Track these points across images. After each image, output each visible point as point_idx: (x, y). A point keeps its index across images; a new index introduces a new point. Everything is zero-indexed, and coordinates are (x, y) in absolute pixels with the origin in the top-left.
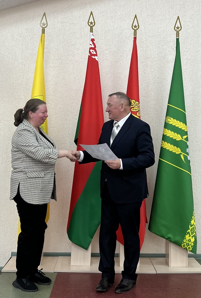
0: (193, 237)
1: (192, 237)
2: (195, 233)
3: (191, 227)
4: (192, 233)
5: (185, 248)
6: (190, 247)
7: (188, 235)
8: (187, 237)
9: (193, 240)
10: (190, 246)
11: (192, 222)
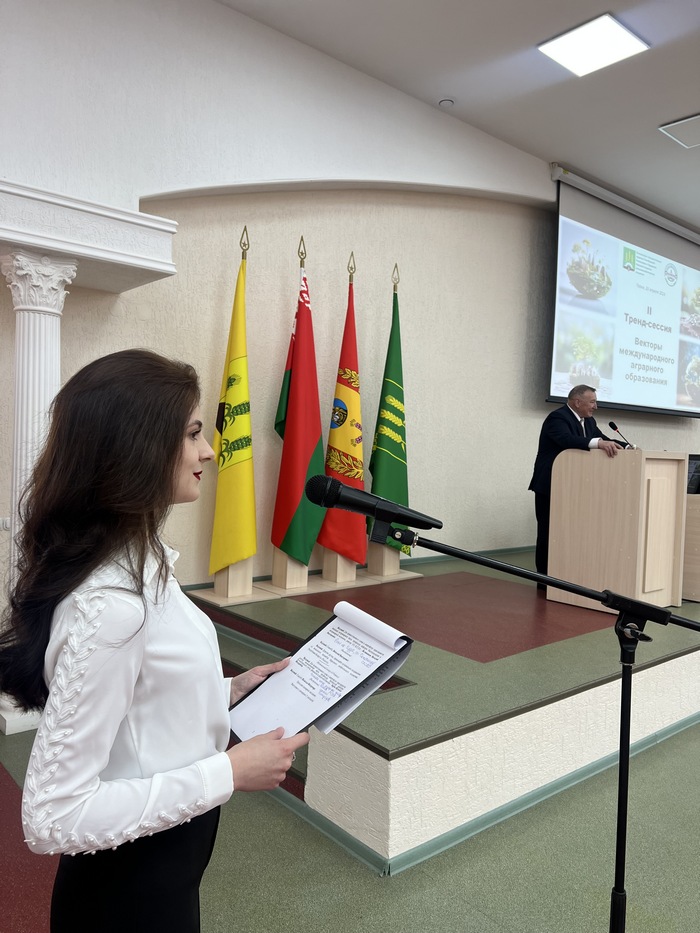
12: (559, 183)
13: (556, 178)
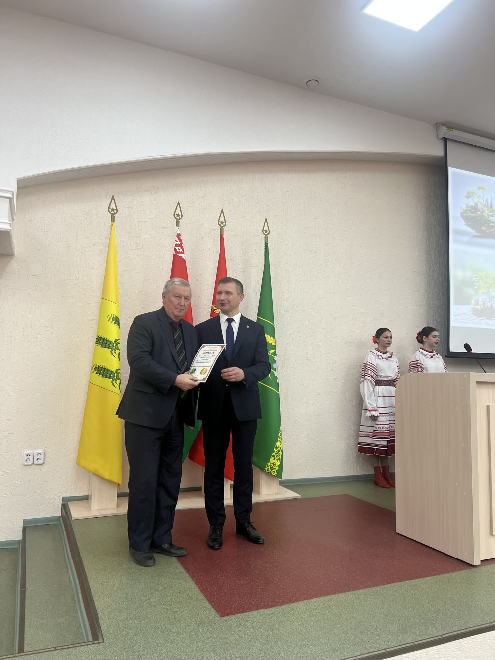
0: (279, 461)
1: (277, 460)
2: (280, 456)
3: (276, 449)
4: (277, 456)
5: (269, 473)
6: (274, 472)
7: (273, 458)
8: (272, 460)
9: (278, 463)
10: (275, 470)
11: (278, 444)
12: (445, 140)
13: (441, 135)
